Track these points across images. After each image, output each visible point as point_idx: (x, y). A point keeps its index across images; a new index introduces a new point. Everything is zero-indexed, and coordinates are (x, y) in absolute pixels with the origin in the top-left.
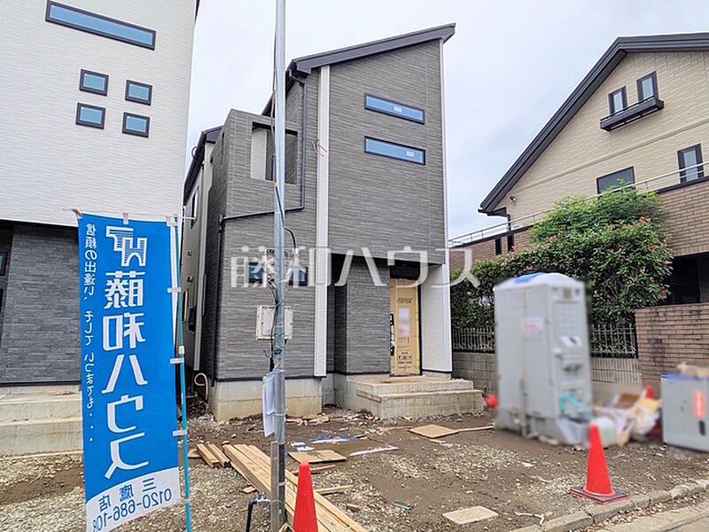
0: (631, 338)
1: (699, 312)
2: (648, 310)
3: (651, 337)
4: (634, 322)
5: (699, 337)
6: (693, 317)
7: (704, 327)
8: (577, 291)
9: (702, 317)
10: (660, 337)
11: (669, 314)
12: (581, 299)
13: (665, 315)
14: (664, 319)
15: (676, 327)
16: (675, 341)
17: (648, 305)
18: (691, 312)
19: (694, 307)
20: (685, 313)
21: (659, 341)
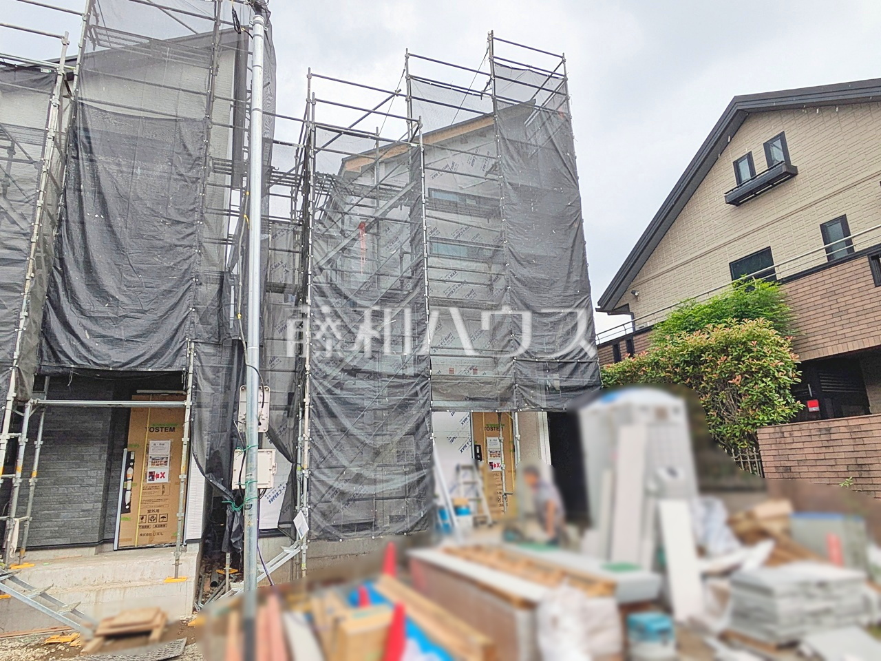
1: (828, 430)
3: (778, 464)
4: (757, 445)
6: (823, 437)
7: (837, 449)
8: (676, 410)
9: (833, 437)
10: (788, 464)
11: (796, 434)
12: (681, 419)
13: (791, 436)
14: (789, 440)
15: (806, 451)
16: (805, 469)
18: (820, 430)
19: (823, 424)
20: (814, 432)
21: (788, 469)
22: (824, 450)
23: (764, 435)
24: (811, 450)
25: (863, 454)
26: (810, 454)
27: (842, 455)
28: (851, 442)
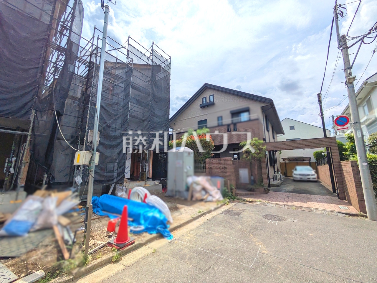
0: (204, 167)
1: (220, 160)
2: (209, 159)
3: (209, 167)
4: (205, 163)
5: (220, 167)
6: (219, 161)
7: (221, 164)
8: (192, 153)
9: (221, 161)
10: (211, 167)
11: (214, 160)
12: (192, 155)
13: (213, 161)
14: (212, 162)
15: (215, 164)
16: (214, 168)
17: (209, 158)
18: (218, 160)
19: (219, 159)
20: (217, 160)
21: (211, 168)
22: (219, 164)
23: (207, 160)
24: (216, 164)
25: (225, 165)
26: (216, 165)
27: (222, 165)
28: (224, 163)
